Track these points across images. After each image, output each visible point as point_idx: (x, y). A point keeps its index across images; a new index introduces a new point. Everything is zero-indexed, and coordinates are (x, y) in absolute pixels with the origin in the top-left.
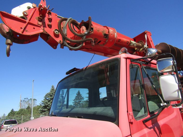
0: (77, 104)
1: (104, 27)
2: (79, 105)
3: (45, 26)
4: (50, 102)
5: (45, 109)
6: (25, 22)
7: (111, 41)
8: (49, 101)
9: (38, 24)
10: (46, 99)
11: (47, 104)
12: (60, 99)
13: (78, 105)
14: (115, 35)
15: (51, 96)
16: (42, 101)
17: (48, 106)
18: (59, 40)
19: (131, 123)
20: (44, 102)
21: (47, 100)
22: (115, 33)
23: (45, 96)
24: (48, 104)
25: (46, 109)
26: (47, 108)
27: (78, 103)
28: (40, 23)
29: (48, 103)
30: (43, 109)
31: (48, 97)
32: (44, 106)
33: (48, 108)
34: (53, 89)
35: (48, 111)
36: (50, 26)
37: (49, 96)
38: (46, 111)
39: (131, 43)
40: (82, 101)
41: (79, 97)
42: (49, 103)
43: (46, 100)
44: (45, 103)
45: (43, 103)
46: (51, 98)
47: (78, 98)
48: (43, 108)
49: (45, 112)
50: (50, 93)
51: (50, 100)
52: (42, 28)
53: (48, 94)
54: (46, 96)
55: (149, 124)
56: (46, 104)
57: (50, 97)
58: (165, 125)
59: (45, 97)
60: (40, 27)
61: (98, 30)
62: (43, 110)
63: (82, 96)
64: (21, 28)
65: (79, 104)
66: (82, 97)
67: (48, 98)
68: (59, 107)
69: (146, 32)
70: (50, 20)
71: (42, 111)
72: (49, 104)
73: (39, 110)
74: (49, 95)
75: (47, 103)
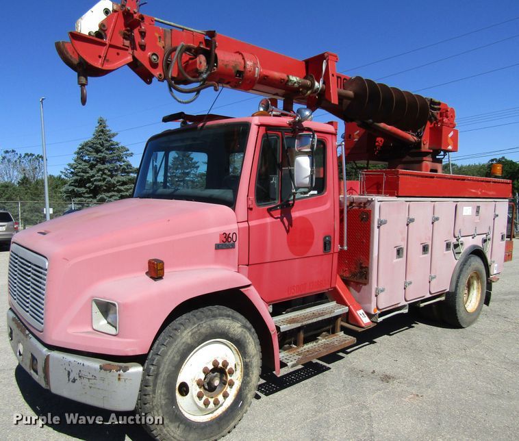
0: (177, 181)
1: (236, 52)
2: (182, 184)
3: (134, 48)
4: (95, 170)
5: (79, 189)
6: (104, 44)
7: (248, 82)
8: (92, 167)
9: (124, 45)
10: (82, 160)
11: (86, 176)
12: (124, 162)
13: (179, 185)
14: (257, 72)
15: (98, 151)
16: (69, 165)
17: (88, 180)
18: (158, 73)
19: (250, 209)
20: (75, 168)
21: (85, 161)
22: (257, 69)
23: (77, 150)
24: (88, 175)
25: (83, 189)
26: (85, 187)
27: (178, 177)
28: (127, 43)
29: (88, 173)
30: (76, 189)
31: (88, 153)
32: (76, 181)
33: (89, 188)
34: (102, 131)
35: (91, 195)
36: (143, 47)
37: (91, 150)
38: (84, 193)
39: (289, 80)
40: (193, 172)
41: (183, 160)
42: (91, 173)
43: (83, 163)
44: (80, 170)
45: (73, 170)
46: (97, 158)
47: (182, 164)
48: (76, 186)
49: (82, 196)
50: (95, 141)
51: (95, 163)
52: (130, 51)
53: (86, 144)
54: (80, 149)
55: (277, 213)
56: (82, 174)
57: (94, 154)
58: (303, 219)
59: (78, 153)
60: (127, 50)
61: (226, 65)
62: (74, 190)
63: (192, 159)
64: (100, 57)
65: (184, 181)
66: (193, 161)
67: (87, 158)
68: (122, 185)
69: (326, 55)
70: (143, 34)
71: (72, 195)
72: (93, 176)
73: (64, 189)
74: (90, 147)
75: (86, 172)
